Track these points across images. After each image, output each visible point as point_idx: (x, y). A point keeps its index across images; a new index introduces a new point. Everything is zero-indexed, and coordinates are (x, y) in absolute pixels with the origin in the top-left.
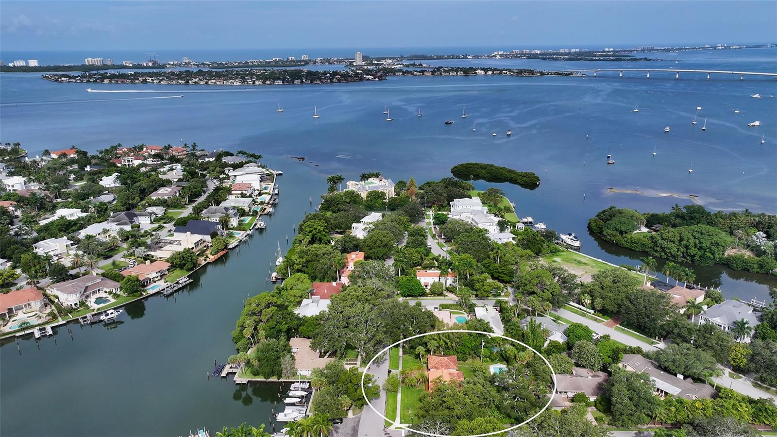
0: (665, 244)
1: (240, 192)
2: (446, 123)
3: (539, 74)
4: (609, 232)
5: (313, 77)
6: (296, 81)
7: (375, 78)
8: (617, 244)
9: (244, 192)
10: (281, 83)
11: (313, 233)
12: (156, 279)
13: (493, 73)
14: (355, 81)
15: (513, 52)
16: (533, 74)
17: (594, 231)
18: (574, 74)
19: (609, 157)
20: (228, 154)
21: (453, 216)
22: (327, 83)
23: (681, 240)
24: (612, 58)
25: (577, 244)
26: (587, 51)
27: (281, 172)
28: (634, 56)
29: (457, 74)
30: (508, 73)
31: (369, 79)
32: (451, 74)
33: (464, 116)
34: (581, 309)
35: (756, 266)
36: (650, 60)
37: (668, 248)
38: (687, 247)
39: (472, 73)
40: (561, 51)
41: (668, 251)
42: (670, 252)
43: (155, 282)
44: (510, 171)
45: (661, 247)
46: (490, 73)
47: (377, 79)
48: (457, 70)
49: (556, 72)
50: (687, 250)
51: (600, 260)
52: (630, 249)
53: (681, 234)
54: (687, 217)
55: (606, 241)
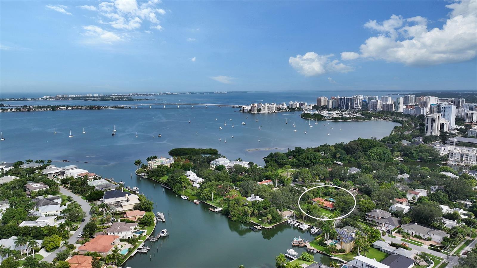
3: (103, 108)
4: (281, 161)
13: (72, 108)
15: (57, 96)
16: (100, 108)
24: (126, 99)
26: (103, 95)
28: (135, 98)
29: (47, 109)
30: (83, 108)
32: (43, 110)
36: (148, 100)
39: (58, 109)
40: (87, 96)
46: (70, 108)
49: (114, 107)
53: (307, 156)
54: (298, 152)
55: (281, 165)
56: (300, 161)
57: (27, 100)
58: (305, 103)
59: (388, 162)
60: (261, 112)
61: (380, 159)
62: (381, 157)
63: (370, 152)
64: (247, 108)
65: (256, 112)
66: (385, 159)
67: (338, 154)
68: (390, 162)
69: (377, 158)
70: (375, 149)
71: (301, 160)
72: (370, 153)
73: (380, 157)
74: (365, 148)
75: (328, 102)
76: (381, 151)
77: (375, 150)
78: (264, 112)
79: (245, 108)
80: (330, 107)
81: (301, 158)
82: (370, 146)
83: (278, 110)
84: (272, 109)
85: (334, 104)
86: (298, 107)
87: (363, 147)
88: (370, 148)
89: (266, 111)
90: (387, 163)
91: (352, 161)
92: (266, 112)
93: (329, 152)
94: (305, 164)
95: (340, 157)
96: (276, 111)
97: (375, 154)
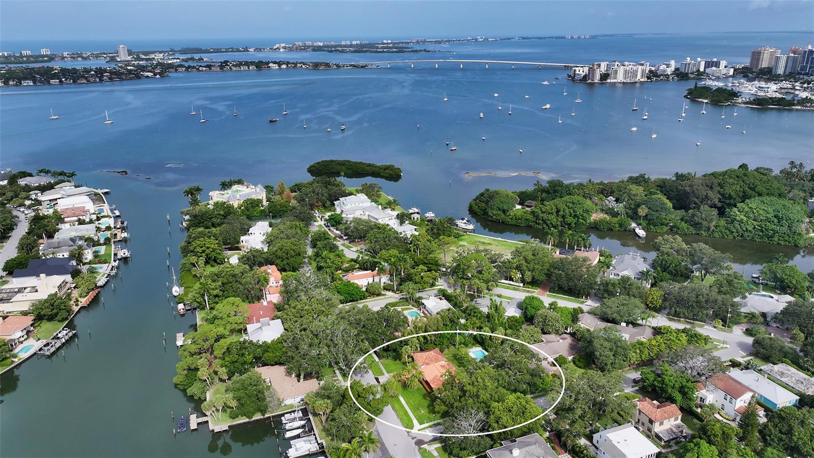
0: (545, 216)
1: (76, 218)
2: (271, 121)
3: (335, 67)
4: (494, 212)
5: (73, 76)
6: (52, 81)
7: (155, 75)
8: (503, 222)
9: (81, 217)
10: (32, 84)
11: (206, 252)
12: (22, 339)
14: (131, 79)
15: (295, 44)
16: (329, 66)
17: (478, 213)
18: (370, 67)
19: (447, 144)
20: (24, 175)
21: (347, 215)
22: (95, 82)
23: (558, 211)
24: (395, 50)
25: (471, 227)
26: (368, 43)
27: (107, 190)
28: (412, 48)
29: (248, 68)
30: (303, 66)
31: (148, 76)
32: (242, 69)
33: (285, 113)
34: (511, 285)
35: (617, 225)
36: (429, 51)
37: (549, 220)
38: (563, 217)
39: (265, 67)
40: (343, 44)
41: (549, 222)
42: (551, 223)
43: (22, 343)
44: (369, 165)
45: (543, 220)
46: (284, 66)
47: (158, 76)
48: (247, 64)
49: (351, 65)
50: (564, 219)
51: (499, 239)
52: (515, 225)
53: (556, 206)
54: (551, 192)
55: (492, 221)
56: (537, 217)
57: (249, 51)
58: (721, 62)
59: (782, 243)
60: (609, 81)
61: (762, 231)
62: (766, 225)
63: (739, 211)
64: (581, 72)
65: (597, 78)
66: (775, 232)
67: (644, 206)
68: (789, 242)
69: (755, 228)
70: (754, 203)
71: (541, 215)
72: (738, 213)
73: (762, 227)
74: (730, 197)
75: (778, 59)
76: (770, 210)
77: (753, 206)
78: (616, 81)
79: (577, 72)
80: (781, 71)
81: (541, 210)
82: (744, 192)
83: (648, 78)
84: (635, 73)
85: (790, 64)
86: (702, 69)
87: (723, 195)
88: (744, 197)
89: (620, 78)
90: (779, 243)
91: (678, 229)
92: (619, 81)
93: (626, 199)
94: (547, 225)
95: (649, 217)
96: (642, 80)
97: (748, 217)
